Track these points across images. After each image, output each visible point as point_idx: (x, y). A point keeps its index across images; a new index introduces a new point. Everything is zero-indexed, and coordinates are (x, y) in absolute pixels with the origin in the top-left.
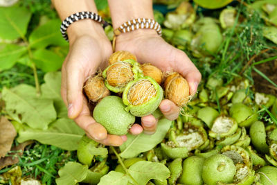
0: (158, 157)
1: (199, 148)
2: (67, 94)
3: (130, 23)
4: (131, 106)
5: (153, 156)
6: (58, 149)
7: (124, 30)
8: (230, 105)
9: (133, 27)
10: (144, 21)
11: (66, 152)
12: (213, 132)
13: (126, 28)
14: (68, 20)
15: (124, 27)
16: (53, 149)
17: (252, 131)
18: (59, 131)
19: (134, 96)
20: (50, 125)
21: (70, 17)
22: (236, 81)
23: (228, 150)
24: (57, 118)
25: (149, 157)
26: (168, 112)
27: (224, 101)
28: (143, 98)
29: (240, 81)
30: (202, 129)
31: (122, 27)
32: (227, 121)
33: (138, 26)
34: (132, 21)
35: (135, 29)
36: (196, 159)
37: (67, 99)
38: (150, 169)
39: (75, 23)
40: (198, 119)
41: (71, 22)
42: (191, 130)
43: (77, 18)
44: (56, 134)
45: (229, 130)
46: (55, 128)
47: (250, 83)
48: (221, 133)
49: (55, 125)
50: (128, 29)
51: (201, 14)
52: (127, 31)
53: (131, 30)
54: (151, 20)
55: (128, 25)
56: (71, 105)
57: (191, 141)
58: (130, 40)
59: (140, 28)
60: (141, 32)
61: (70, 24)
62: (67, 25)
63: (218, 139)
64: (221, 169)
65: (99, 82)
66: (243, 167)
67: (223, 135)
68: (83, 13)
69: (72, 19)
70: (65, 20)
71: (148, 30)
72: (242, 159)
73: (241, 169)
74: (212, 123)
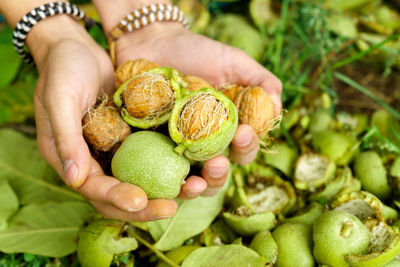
0: (220, 237)
1: (282, 211)
2: (57, 144)
3: (137, 14)
4: (188, 142)
5: (213, 238)
6: (37, 257)
7: (130, 27)
8: (308, 137)
9: (144, 20)
10: (162, 7)
11: (52, 260)
12: (300, 181)
13: (132, 22)
14: (25, 19)
15: (129, 22)
16: (28, 259)
17: (360, 169)
18: (30, 228)
19: (192, 122)
20: (10, 220)
21: (29, 15)
22: (307, 100)
23: (346, 201)
24: (21, 206)
25: (207, 240)
26: (248, 146)
27: (299, 133)
28: (211, 124)
29: (312, 98)
30: (278, 180)
31: (124, 23)
32: (316, 160)
33: (152, 17)
34: (140, 10)
35: (149, 22)
36: (293, 227)
37: (59, 153)
38: (221, 258)
39: (41, 23)
40: (267, 166)
41: (33, 21)
42: (260, 186)
43: (42, 15)
44: (24, 233)
45: (323, 174)
46: (20, 224)
47: (332, 98)
48: (313, 180)
49: (19, 218)
50: (137, 24)
51: (218, 11)
52: (134, 29)
53: (142, 26)
54: (165, 6)
55: (135, 18)
56: (70, 162)
57: (266, 204)
58: (142, 42)
59: (157, 20)
60: (159, 28)
61: (31, 26)
62: (26, 29)
63: (312, 189)
64: (347, 233)
65: (109, 115)
66: (377, 225)
67: (319, 182)
68: (43, 8)
69: (34, 17)
70: (22, 22)
71: (170, 23)
72: (373, 212)
73: (375, 228)
74: (293, 169)
